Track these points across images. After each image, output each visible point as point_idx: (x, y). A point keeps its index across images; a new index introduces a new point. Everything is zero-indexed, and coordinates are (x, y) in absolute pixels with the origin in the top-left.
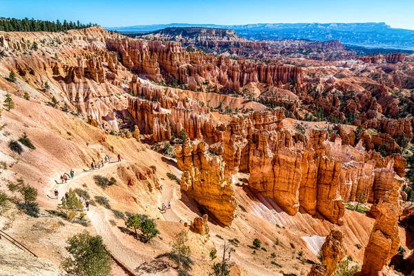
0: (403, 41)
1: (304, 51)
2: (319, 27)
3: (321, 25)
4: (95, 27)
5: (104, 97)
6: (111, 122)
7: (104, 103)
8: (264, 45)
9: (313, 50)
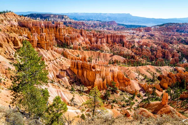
0: (139, 22)
1: (102, 26)
2: (102, 15)
3: (103, 14)
4: (10, 13)
5: (53, 61)
6: (63, 79)
7: (54, 65)
8: (83, 23)
9: (106, 25)
